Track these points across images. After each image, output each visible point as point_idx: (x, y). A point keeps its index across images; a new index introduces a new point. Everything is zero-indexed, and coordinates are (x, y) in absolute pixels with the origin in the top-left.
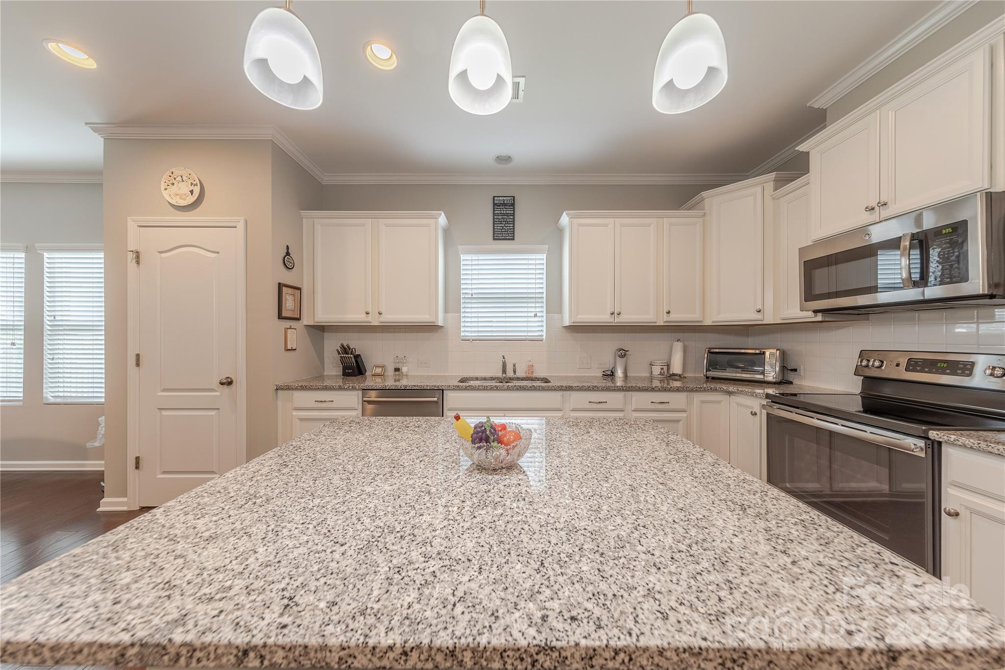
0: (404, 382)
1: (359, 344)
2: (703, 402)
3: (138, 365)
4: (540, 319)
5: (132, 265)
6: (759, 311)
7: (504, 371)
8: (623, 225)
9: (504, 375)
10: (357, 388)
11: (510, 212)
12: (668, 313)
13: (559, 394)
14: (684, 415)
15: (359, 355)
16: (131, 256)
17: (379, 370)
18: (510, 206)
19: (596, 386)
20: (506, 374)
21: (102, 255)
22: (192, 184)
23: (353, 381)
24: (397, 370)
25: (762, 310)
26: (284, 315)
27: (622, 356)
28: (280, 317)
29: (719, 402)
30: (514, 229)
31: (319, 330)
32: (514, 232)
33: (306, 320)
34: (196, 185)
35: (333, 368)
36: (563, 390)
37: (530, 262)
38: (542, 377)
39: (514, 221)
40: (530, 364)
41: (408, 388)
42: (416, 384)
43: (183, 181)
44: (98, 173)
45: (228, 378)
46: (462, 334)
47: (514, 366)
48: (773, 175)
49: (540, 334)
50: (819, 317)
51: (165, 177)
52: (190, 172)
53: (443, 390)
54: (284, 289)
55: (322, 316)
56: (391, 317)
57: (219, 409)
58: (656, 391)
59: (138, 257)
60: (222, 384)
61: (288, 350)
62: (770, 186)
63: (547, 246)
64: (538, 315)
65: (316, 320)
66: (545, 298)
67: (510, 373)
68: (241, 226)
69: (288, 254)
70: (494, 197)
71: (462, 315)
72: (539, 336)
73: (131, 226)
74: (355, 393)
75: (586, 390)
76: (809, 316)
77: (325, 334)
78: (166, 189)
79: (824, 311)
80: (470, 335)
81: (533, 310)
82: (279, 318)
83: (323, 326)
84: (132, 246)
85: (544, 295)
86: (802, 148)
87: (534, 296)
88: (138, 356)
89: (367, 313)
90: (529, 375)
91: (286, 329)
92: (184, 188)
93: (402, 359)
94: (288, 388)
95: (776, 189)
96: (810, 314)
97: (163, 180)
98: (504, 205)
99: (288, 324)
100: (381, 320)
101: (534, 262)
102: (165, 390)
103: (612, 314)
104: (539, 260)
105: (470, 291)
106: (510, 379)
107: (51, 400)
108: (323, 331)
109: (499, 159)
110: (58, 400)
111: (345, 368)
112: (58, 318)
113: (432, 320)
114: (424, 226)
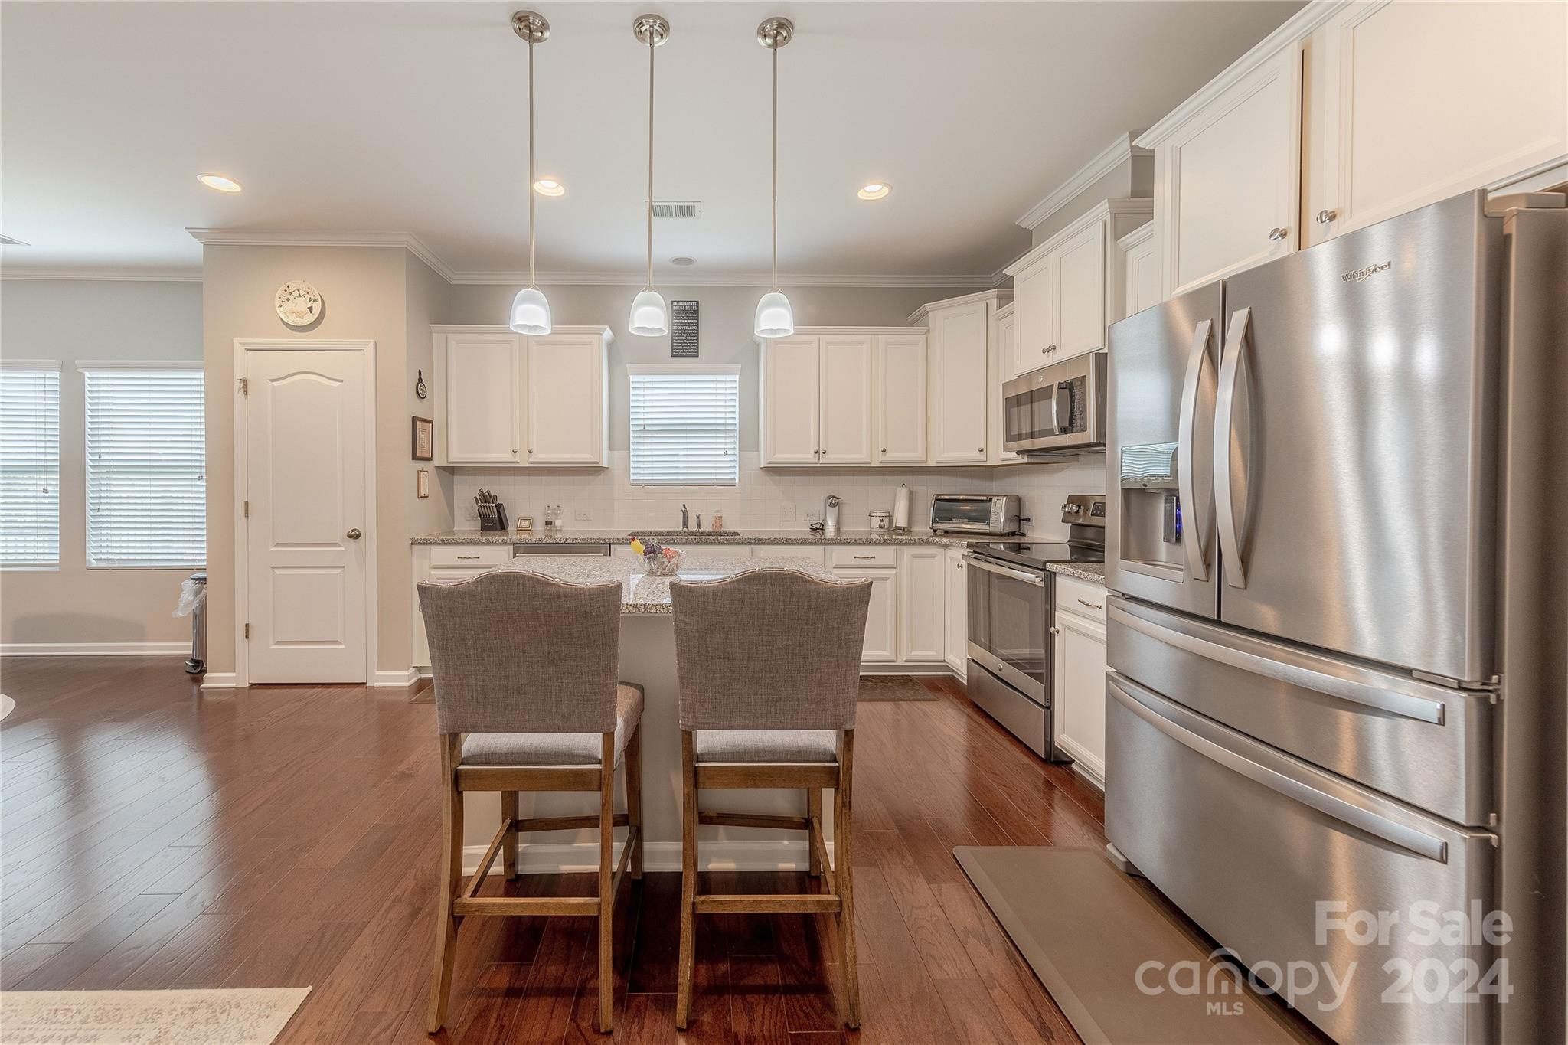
0: (559, 537)
1: (503, 491)
2: (915, 557)
3: (247, 515)
4: (732, 458)
5: (239, 395)
6: (982, 451)
7: (685, 524)
8: (829, 344)
9: (685, 529)
10: (508, 541)
11: (692, 321)
12: (884, 451)
13: (748, 548)
14: (893, 572)
15: (500, 504)
16: (237, 385)
17: (525, 524)
18: (693, 313)
19: (789, 539)
20: (687, 526)
22: (310, 299)
23: (496, 537)
24: (549, 523)
25: (985, 449)
26: (417, 454)
27: (833, 505)
28: (414, 457)
29: (933, 557)
30: (698, 343)
31: (450, 472)
32: (697, 346)
33: (438, 461)
34: (317, 301)
35: (467, 523)
36: (751, 544)
37: (719, 385)
38: (733, 531)
39: (697, 333)
40: (719, 515)
41: (568, 542)
42: (578, 537)
43: (300, 296)
45: (355, 530)
46: (632, 478)
47: (698, 517)
48: (995, 292)
49: (732, 477)
50: (1026, 460)
51: (280, 291)
52: (309, 285)
53: (610, 544)
54: (417, 423)
55: (458, 456)
56: (543, 456)
57: (343, 567)
58: (860, 544)
59: (246, 386)
60: (350, 536)
61: (422, 497)
62: (994, 303)
63: (740, 366)
64: (729, 453)
65: (450, 460)
66: (737, 431)
67: (693, 527)
68: (370, 350)
69: (420, 380)
70: (672, 302)
71: (632, 453)
72: (732, 479)
73: (238, 349)
74: (506, 548)
75: (778, 544)
76: (1012, 457)
77: (455, 477)
78: (280, 306)
79: (1030, 452)
80: (642, 478)
81: (723, 446)
82: (413, 459)
83: (460, 468)
84: (239, 374)
85: (737, 428)
86: (1008, 271)
87: (724, 429)
88: (247, 503)
89: (515, 452)
90: (715, 530)
91: (419, 472)
92: (302, 304)
93: (555, 509)
94: (426, 542)
95: (999, 307)
96: (1013, 455)
97: (278, 296)
98: (686, 312)
99: (420, 465)
100: (531, 460)
101: (723, 385)
102: (278, 545)
103: (816, 453)
104: (729, 383)
105: (641, 422)
106: (693, 534)
107: (94, 564)
108: (453, 475)
109: (677, 261)
110: (103, 564)
111: (484, 521)
112: (103, 457)
113: (595, 460)
114: (584, 343)
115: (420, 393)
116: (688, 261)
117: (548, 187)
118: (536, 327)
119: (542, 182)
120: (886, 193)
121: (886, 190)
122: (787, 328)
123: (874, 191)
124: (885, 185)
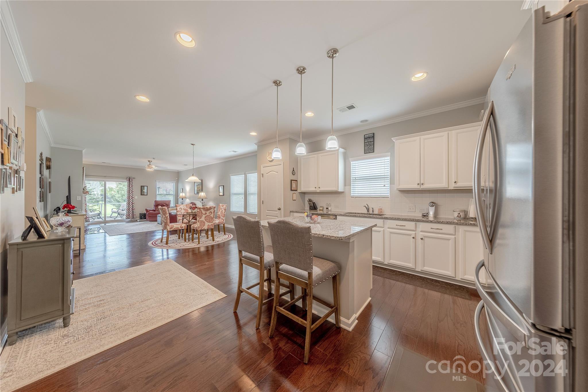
1: (315, 199)
3: (263, 203)
4: (387, 187)
5: (262, 177)
8: (425, 139)
9: (368, 213)
11: (372, 140)
12: (455, 182)
14: (453, 237)
15: (314, 202)
16: (262, 175)
17: (321, 208)
18: (372, 137)
20: (369, 212)
21: (257, 174)
24: (327, 208)
26: (292, 189)
27: (432, 206)
28: (291, 190)
30: (374, 147)
31: (304, 194)
32: (374, 149)
33: (299, 191)
35: (307, 207)
36: (384, 219)
39: (374, 144)
40: (380, 208)
43: (271, 154)
44: (256, 152)
46: (352, 195)
47: (373, 208)
49: (387, 194)
51: (268, 153)
53: (336, 216)
54: (292, 181)
56: (323, 189)
57: (278, 216)
59: (263, 175)
60: (278, 209)
61: (293, 200)
63: (390, 153)
64: (386, 185)
65: (302, 190)
67: (371, 212)
68: (282, 164)
69: (293, 170)
70: (365, 135)
71: (352, 187)
73: (262, 167)
77: (306, 195)
78: (268, 157)
80: (355, 195)
81: (384, 183)
83: (305, 192)
84: (262, 172)
85: (389, 176)
87: (384, 177)
88: (263, 201)
89: (315, 188)
90: (380, 213)
91: (293, 194)
93: (329, 204)
94: (293, 212)
98: (369, 137)
99: (293, 192)
100: (320, 190)
101: (384, 161)
102: (268, 210)
103: (418, 184)
104: (387, 159)
105: (354, 177)
106: (370, 214)
107: (248, 213)
108: (305, 194)
109: (362, 121)
110: (249, 213)
111: (310, 207)
112: (249, 191)
113: (336, 190)
114: (333, 154)
115: (293, 173)
116: (366, 121)
117: (309, 114)
118: (279, 158)
119: (308, 113)
120: (426, 76)
121: (425, 75)
122: (336, 147)
123: (419, 76)
124: (424, 72)
